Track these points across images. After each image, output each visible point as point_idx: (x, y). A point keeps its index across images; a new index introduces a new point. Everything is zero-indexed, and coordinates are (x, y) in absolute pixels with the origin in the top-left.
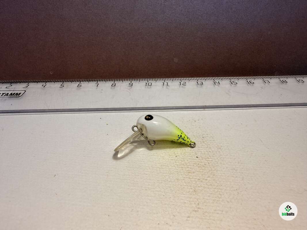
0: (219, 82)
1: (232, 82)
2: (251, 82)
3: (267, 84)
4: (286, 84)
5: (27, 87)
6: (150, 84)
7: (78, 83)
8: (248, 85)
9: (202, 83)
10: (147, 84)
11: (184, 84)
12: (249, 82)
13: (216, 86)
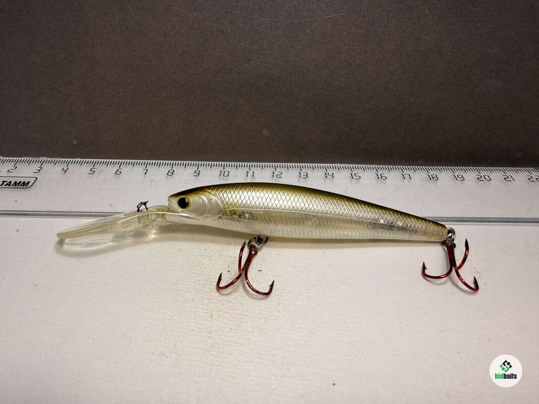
0: (333, 174)
1: (353, 175)
2: (382, 175)
3: (406, 181)
4: (435, 182)
5: (40, 170)
6: (226, 173)
7: (117, 167)
8: (377, 182)
9: (307, 174)
10: (222, 174)
11: (278, 176)
12: (380, 176)
13: (328, 181)
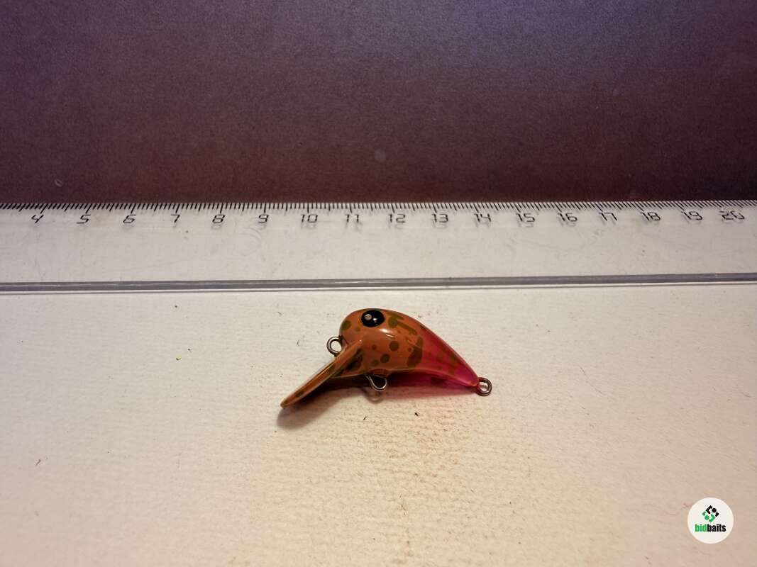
0: (489, 215)
1: (522, 216)
2: (569, 215)
3: (608, 223)
4: (656, 222)
6: (313, 218)
7: (123, 212)
8: (562, 224)
9: (447, 216)
10: (306, 219)
11: (399, 220)
12: (564, 216)
13: (482, 227)
